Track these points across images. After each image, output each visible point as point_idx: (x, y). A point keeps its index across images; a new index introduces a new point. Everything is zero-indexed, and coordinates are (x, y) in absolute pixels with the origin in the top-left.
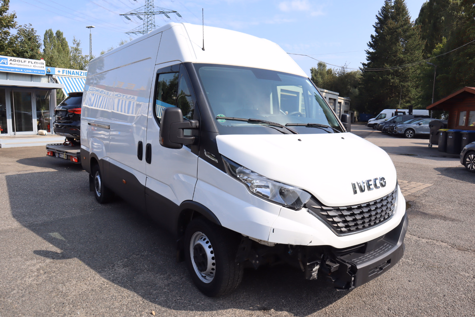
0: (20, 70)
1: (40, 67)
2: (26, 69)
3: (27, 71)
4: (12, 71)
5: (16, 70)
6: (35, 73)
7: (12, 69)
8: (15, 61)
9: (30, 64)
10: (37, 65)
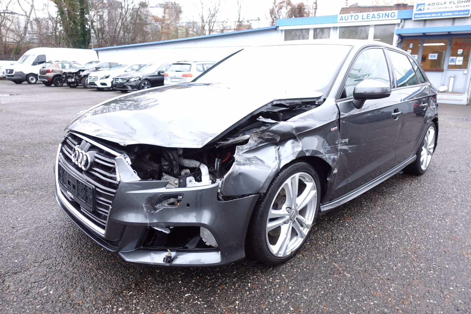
0: (437, 14)
1: (464, 6)
2: (445, 12)
3: (446, 14)
4: (428, 17)
5: (433, 15)
6: (456, 15)
7: (428, 14)
8: (433, 4)
9: (452, 4)
10: (461, 4)
